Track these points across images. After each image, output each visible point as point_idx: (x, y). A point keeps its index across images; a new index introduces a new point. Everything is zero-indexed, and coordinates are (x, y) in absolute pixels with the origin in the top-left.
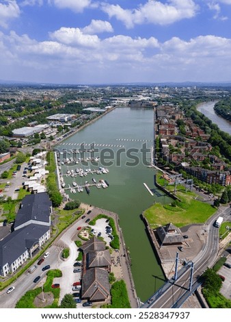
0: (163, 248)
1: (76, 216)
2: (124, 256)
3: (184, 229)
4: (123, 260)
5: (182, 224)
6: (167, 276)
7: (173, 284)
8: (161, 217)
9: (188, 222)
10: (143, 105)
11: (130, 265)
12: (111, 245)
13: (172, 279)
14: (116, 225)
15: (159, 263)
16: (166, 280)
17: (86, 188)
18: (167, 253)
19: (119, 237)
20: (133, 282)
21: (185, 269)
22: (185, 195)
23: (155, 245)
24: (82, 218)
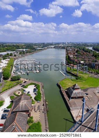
0: (71, 100)
1: (16, 84)
2: (43, 105)
3: (85, 90)
4: (42, 108)
5: (83, 88)
6: (75, 119)
7: (81, 124)
8: (69, 84)
9: (87, 86)
10: (61, 47)
11: (47, 111)
12: (35, 99)
13: (80, 121)
14: (40, 88)
15: (69, 110)
16: (75, 122)
17: (27, 73)
18: (74, 104)
19: (42, 94)
20: (47, 123)
21: (89, 114)
22: (83, 75)
23: (66, 98)
24: (20, 85)
